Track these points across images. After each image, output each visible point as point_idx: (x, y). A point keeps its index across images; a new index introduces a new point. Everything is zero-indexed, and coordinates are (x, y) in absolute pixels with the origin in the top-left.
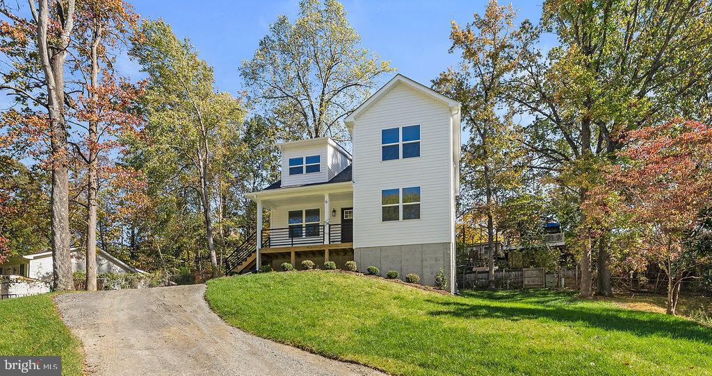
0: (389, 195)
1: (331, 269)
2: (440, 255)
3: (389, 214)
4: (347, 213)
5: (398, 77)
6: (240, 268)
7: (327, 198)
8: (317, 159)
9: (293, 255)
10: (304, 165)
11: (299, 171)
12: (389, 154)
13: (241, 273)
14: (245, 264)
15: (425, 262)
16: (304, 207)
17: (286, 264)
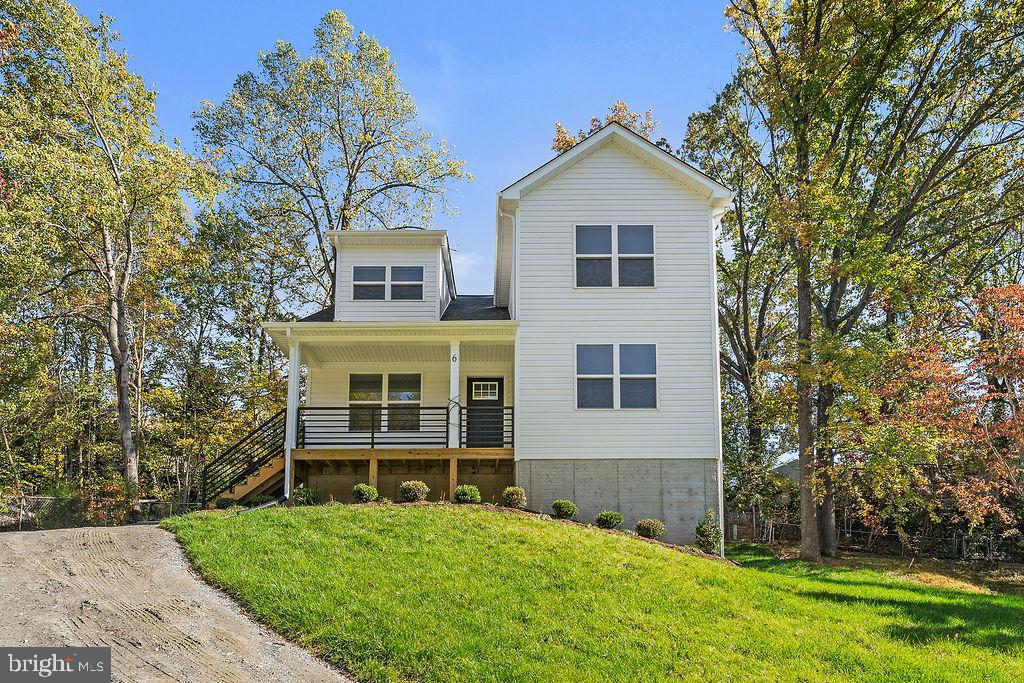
0: (590, 356)
1: (472, 502)
2: (697, 483)
3: (592, 395)
4: (478, 387)
5: (614, 128)
6: (240, 491)
7: (455, 351)
8: (418, 273)
9: (373, 468)
10: (388, 283)
11: (376, 293)
12: (591, 274)
13: (247, 502)
14: (253, 482)
15: (667, 498)
16: (385, 368)
17: (362, 486)
